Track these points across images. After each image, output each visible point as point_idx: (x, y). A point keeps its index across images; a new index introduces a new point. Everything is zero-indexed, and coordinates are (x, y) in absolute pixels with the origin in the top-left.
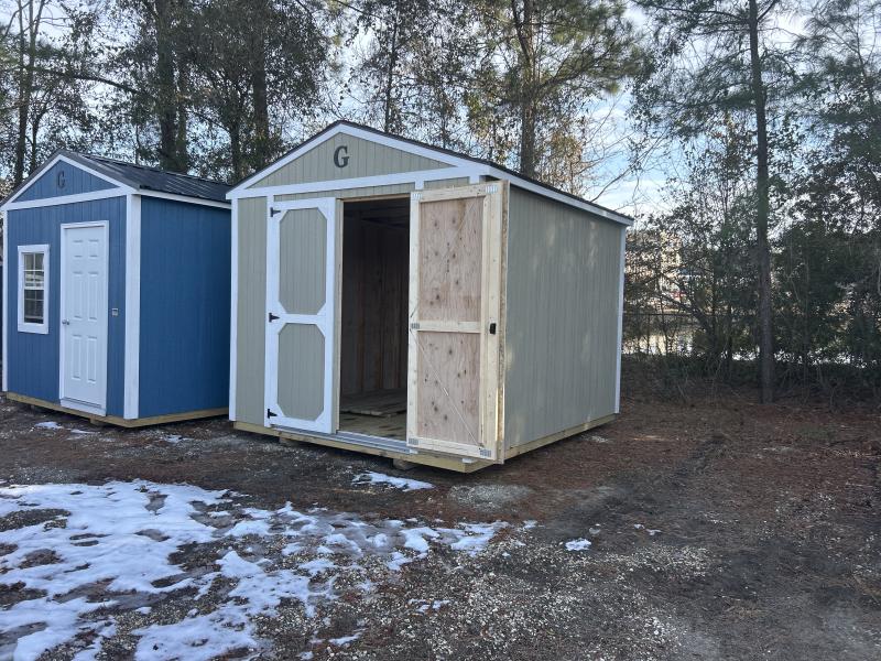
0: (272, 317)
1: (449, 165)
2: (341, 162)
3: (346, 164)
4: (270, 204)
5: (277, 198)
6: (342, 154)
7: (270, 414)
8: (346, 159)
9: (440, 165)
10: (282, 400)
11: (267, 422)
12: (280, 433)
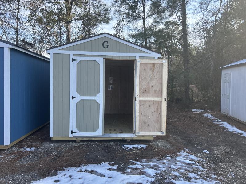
0: (73, 98)
1: (147, 53)
2: (106, 46)
3: (107, 47)
4: (72, 57)
5: (74, 55)
6: (105, 44)
7: (72, 132)
8: (108, 46)
9: (144, 52)
10: (78, 127)
11: (71, 135)
12: (77, 138)
